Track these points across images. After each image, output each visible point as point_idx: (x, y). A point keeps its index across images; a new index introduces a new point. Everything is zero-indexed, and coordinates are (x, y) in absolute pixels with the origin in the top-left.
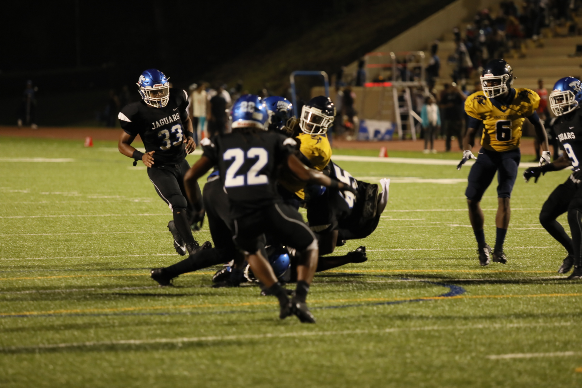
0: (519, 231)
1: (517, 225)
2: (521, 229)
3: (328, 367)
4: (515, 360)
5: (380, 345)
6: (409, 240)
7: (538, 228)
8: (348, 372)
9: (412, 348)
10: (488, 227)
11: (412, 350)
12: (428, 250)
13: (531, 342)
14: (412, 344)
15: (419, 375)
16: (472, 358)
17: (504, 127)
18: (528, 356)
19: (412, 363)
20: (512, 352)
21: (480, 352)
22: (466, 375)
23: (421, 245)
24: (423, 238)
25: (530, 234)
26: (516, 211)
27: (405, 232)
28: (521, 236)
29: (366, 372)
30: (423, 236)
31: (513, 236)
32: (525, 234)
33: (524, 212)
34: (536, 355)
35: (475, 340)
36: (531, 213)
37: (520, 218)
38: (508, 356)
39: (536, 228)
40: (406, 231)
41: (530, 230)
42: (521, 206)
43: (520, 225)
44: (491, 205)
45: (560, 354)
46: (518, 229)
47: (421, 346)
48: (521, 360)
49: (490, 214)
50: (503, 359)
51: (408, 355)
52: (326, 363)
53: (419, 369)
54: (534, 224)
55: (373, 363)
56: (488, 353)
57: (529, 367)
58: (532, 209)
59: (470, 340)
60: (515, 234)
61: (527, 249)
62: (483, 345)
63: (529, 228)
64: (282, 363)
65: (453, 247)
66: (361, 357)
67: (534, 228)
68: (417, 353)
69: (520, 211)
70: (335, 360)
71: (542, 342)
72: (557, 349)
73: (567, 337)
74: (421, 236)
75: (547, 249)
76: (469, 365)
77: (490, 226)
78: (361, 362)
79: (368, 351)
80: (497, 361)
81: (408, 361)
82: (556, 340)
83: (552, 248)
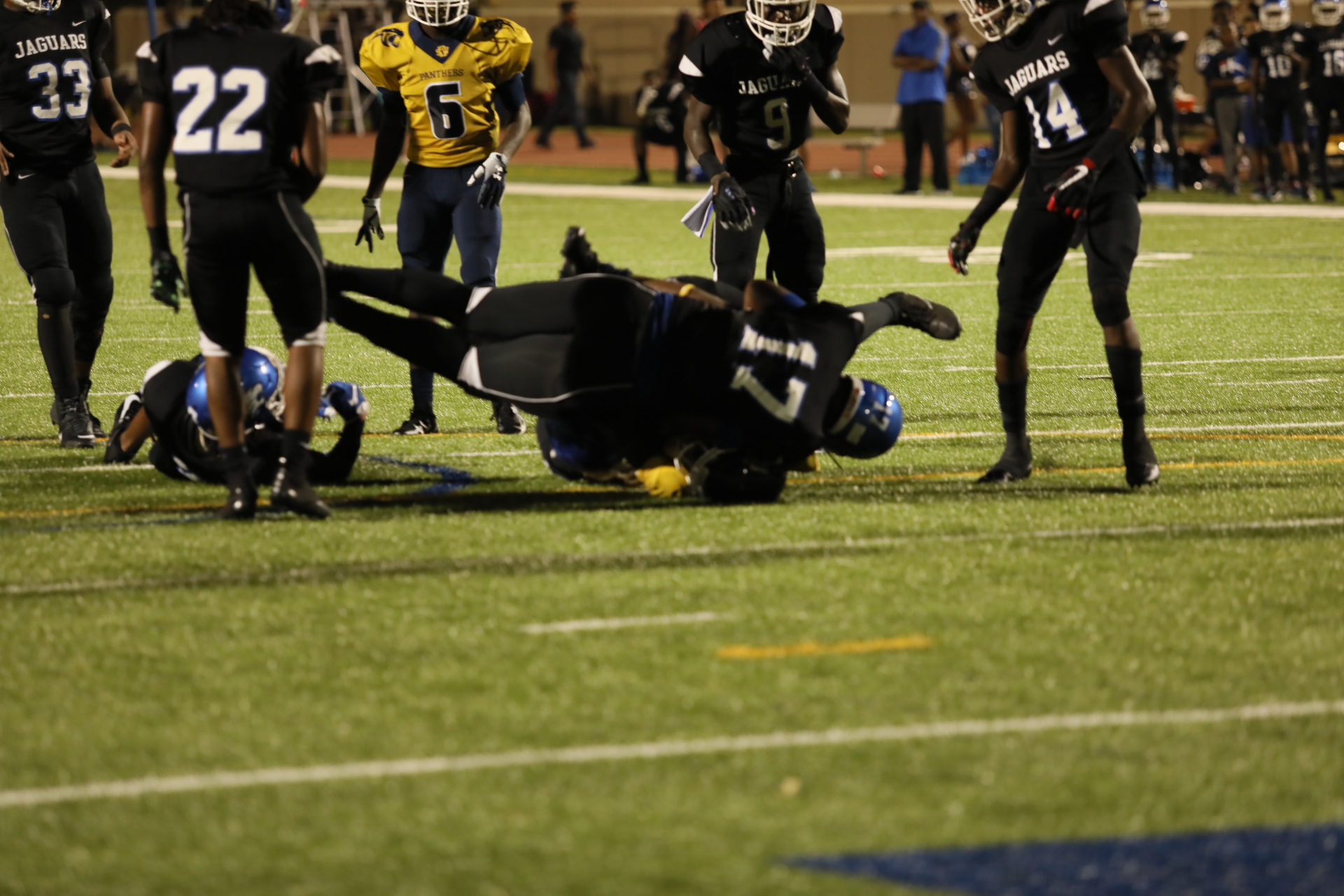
3: (153, 660)
4: (583, 635)
5: (276, 606)
6: (347, 364)
8: (200, 670)
9: (351, 613)
11: (350, 618)
12: (390, 389)
13: (621, 593)
14: (351, 604)
15: (366, 673)
16: (488, 632)
18: (615, 623)
19: (350, 646)
20: (579, 615)
21: (506, 618)
22: (471, 673)
23: (373, 376)
24: (378, 361)
27: (338, 347)
29: (241, 670)
30: (378, 356)
34: (632, 622)
38: (568, 627)
40: (341, 343)
45: (683, 618)
47: (372, 608)
48: (597, 635)
50: (559, 634)
51: (341, 628)
52: (146, 650)
53: (366, 659)
55: (259, 649)
56: (523, 621)
57: (614, 650)
59: (484, 592)
62: (514, 601)
64: (44, 653)
66: (230, 634)
68: (363, 624)
70: (170, 643)
71: (647, 593)
72: (678, 608)
73: (701, 584)
76: (481, 648)
78: (231, 645)
79: (247, 620)
80: (544, 639)
81: (342, 641)
82: (675, 586)
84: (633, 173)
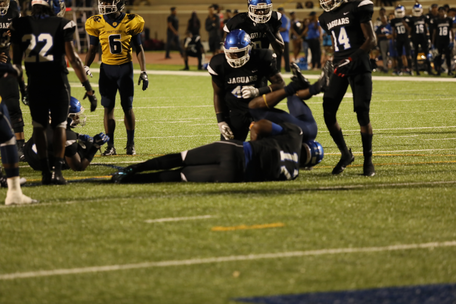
0: (172, 124)
1: (170, 119)
2: (173, 122)
3: (19, 233)
4: (166, 223)
5: (61, 214)
7: (186, 122)
8: (35, 236)
9: (87, 216)
10: (147, 121)
11: (87, 218)
13: (179, 209)
14: (87, 213)
15: (92, 237)
16: (134, 223)
17: (115, 40)
18: (177, 219)
19: (86, 227)
20: (164, 217)
21: (140, 218)
22: (128, 236)
25: (180, 126)
26: (169, 108)
28: (173, 128)
29: (49, 236)
30: (96, 129)
31: (167, 127)
32: (176, 126)
33: (175, 109)
34: (182, 219)
35: (136, 209)
36: (180, 110)
37: (173, 114)
38: (161, 220)
39: (184, 122)
41: (180, 123)
42: (173, 104)
43: (173, 119)
44: (150, 104)
45: (200, 217)
46: (171, 122)
47: (94, 214)
48: (171, 223)
49: (150, 111)
50: (158, 223)
51: (83, 221)
52: (17, 229)
53: (92, 232)
54: (183, 118)
55: (55, 229)
56: (145, 218)
57: (176, 228)
58: (182, 106)
59: (132, 209)
60: (168, 126)
61: (177, 138)
62: (142, 212)
63: (179, 122)
65: (120, 137)
66: (45, 224)
67: (183, 122)
68: (91, 220)
69: (172, 108)
70: (25, 227)
71: (188, 209)
72: (198, 214)
73: (206, 205)
74: (95, 129)
75: (193, 137)
76: (131, 228)
77: (149, 121)
78: (46, 227)
79: (51, 219)
80: (153, 224)
81: (83, 226)
82: (197, 207)
83: (196, 137)
84: (183, 67)
